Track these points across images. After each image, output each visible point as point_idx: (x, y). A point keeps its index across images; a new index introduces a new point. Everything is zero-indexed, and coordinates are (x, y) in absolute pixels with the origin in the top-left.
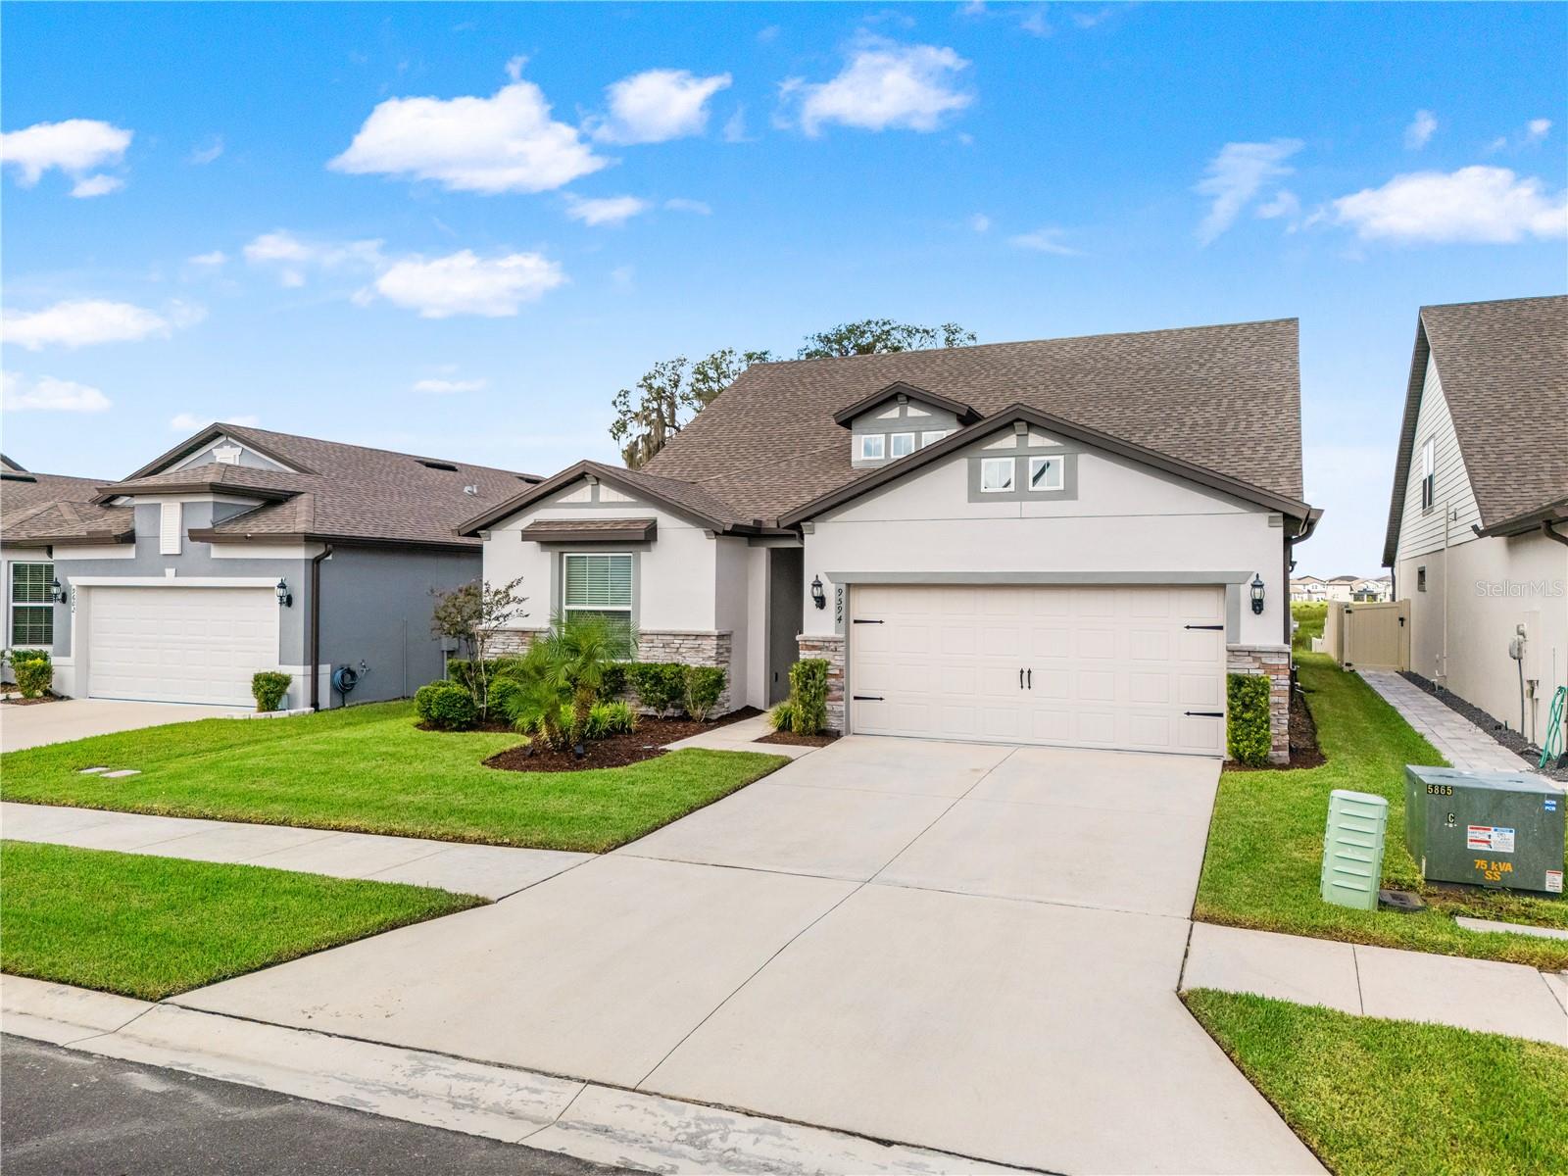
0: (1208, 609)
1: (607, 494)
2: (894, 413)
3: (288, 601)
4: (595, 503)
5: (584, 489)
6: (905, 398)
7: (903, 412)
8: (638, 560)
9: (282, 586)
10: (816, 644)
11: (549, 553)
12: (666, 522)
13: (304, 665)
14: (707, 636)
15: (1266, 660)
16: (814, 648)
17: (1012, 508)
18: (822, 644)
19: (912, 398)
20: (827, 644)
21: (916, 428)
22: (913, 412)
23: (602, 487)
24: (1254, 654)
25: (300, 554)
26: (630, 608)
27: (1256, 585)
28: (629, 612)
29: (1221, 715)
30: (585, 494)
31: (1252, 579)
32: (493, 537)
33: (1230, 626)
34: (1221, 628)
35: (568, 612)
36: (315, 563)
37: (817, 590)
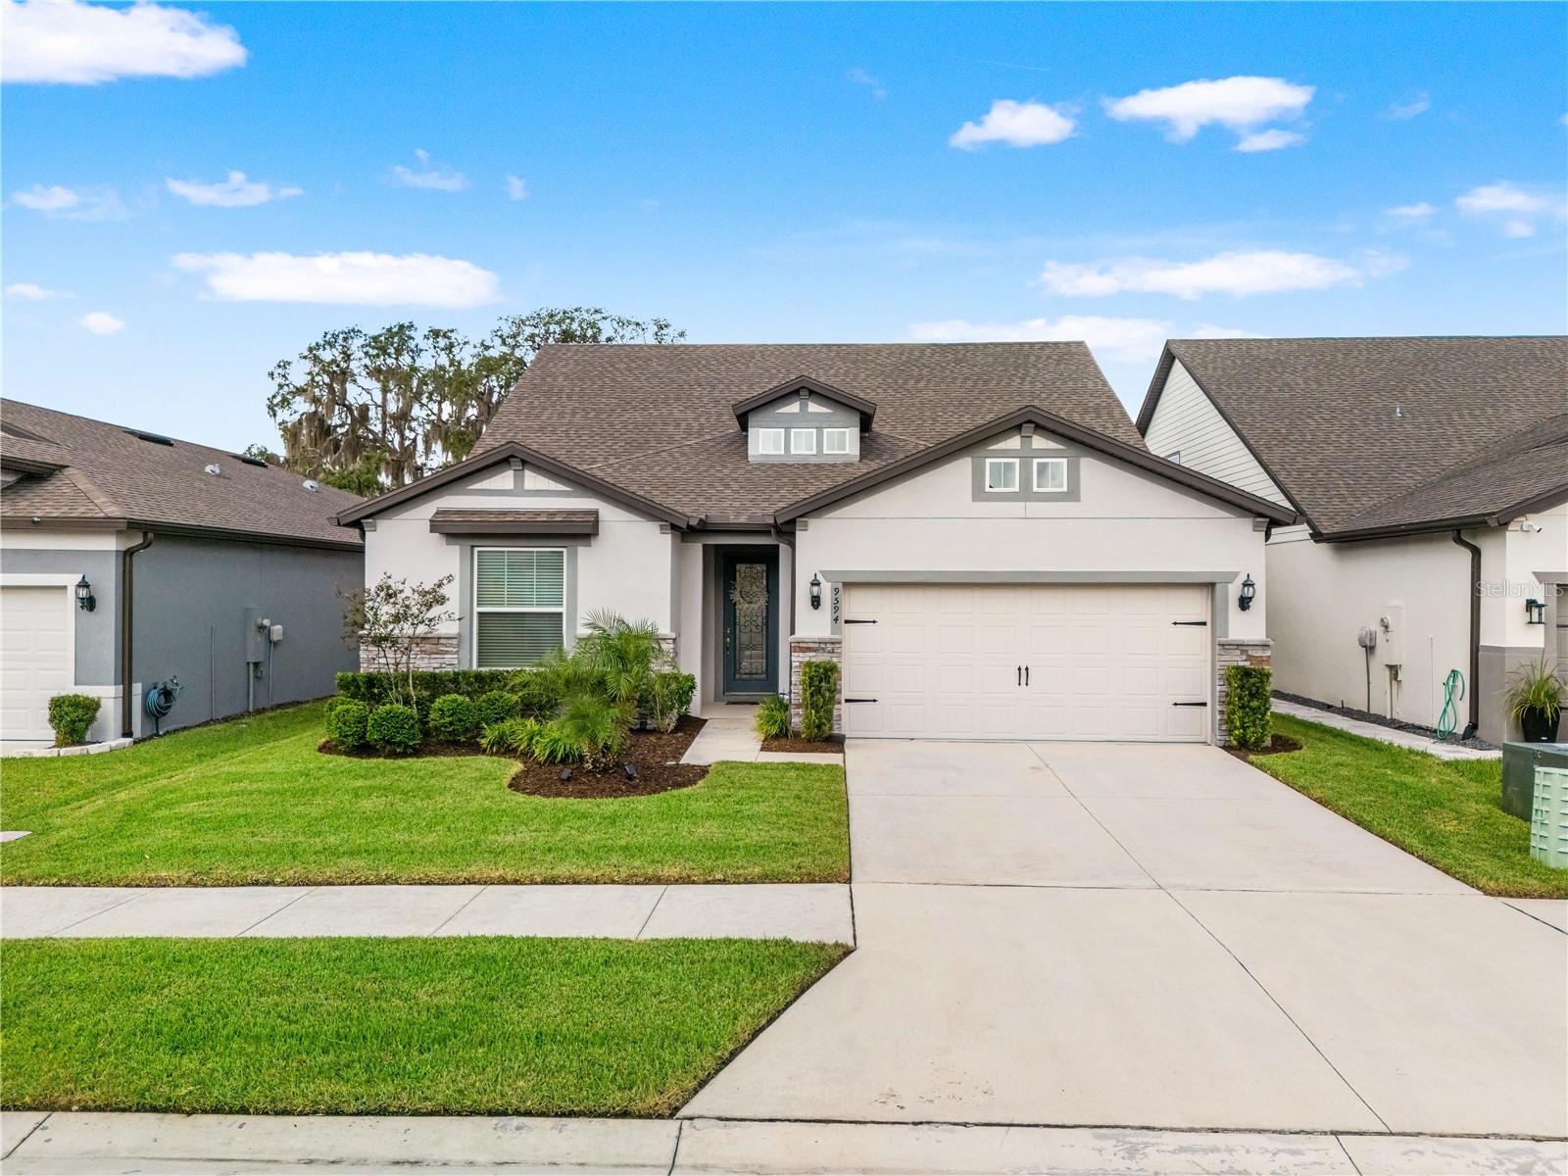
0: (1195, 606)
1: (533, 480)
2: (794, 407)
3: (89, 603)
4: (519, 491)
5: (506, 473)
6: (807, 393)
7: (804, 407)
8: (573, 557)
9: (84, 584)
10: (810, 645)
11: (458, 547)
12: (609, 513)
13: (116, 684)
15: (1252, 652)
16: (809, 649)
17: (1017, 508)
18: (817, 645)
19: (815, 393)
20: (822, 646)
22: (814, 407)
23: (528, 473)
24: (1241, 647)
25: (110, 544)
26: (562, 609)
27: (1247, 584)
28: (561, 614)
29: (1204, 704)
30: (505, 480)
31: (1242, 578)
32: (378, 529)
33: (1216, 621)
34: (1204, 624)
35: (480, 614)
36: (127, 555)
37: (815, 589)
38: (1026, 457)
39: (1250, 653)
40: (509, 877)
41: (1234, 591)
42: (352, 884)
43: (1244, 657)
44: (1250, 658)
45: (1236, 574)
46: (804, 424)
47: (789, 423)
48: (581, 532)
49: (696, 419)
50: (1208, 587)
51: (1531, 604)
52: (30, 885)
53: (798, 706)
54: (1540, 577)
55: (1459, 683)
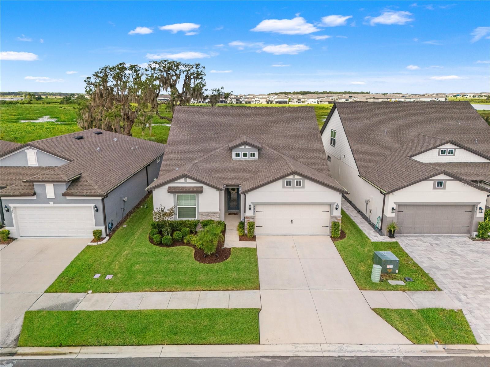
0: (327, 208)
1: (188, 180)
2: (243, 147)
3: (97, 210)
4: (186, 182)
5: (183, 179)
7: (245, 147)
8: (198, 197)
9: (96, 207)
11: (173, 195)
12: (205, 187)
13: (103, 226)
14: (217, 213)
15: (338, 218)
16: (248, 218)
17: (292, 190)
20: (251, 217)
21: (248, 151)
22: (247, 147)
23: (187, 179)
24: (336, 217)
25: (100, 198)
26: (196, 206)
27: (337, 206)
28: (195, 207)
29: (328, 227)
30: (183, 180)
31: (336, 204)
32: (156, 190)
33: (331, 211)
34: (329, 212)
35: (178, 207)
36: (103, 199)
37: (250, 207)
38: (294, 179)
40: (204, 289)
41: (335, 206)
42: (178, 291)
43: (336, 219)
45: (335, 203)
46: (245, 151)
47: (242, 151)
48: (200, 191)
49: (218, 138)
50: (331, 205)
51: (393, 208)
52: (124, 292)
53: (247, 229)
54: (395, 203)
55: (380, 219)
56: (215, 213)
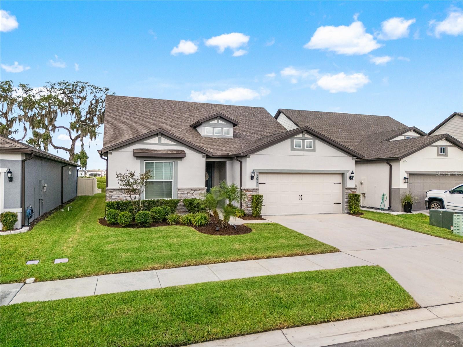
0: (338, 179)
1: (164, 140)
2: (215, 122)
3: (11, 179)
4: (160, 143)
5: (155, 138)
6: (219, 118)
7: (218, 122)
8: (176, 165)
9: (10, 172)
10: (251, 190)
11: (140, 161)
13: (21, 208)
17: (301, 153)
18: (252, 190)
19: (222, 118)
20: (254, 190)
21: (222, 127)
22: (221, 122)
23: (162, 138)
24: (350, 189)
25: (19, 158)
26: (172, 180)
27: (352, 173)
28: (172, 182)
29: (340, 203)
32: (113, 154)
33: (344, 183)
34: (340, 183)
35: (146, 182)
36: (23, 162)
37: (253, 174)
38: (303, 139)
39: (352, 190)
41: (349, 175)
43: (351, 191)
44: (352, 192)
45: (349, 171)
46: (218, 127)
47: (214, 126)
48: (179, 157)
50: (343, 174)
51: (405, 178)
54: (406, 172)
56: (200, 189)
